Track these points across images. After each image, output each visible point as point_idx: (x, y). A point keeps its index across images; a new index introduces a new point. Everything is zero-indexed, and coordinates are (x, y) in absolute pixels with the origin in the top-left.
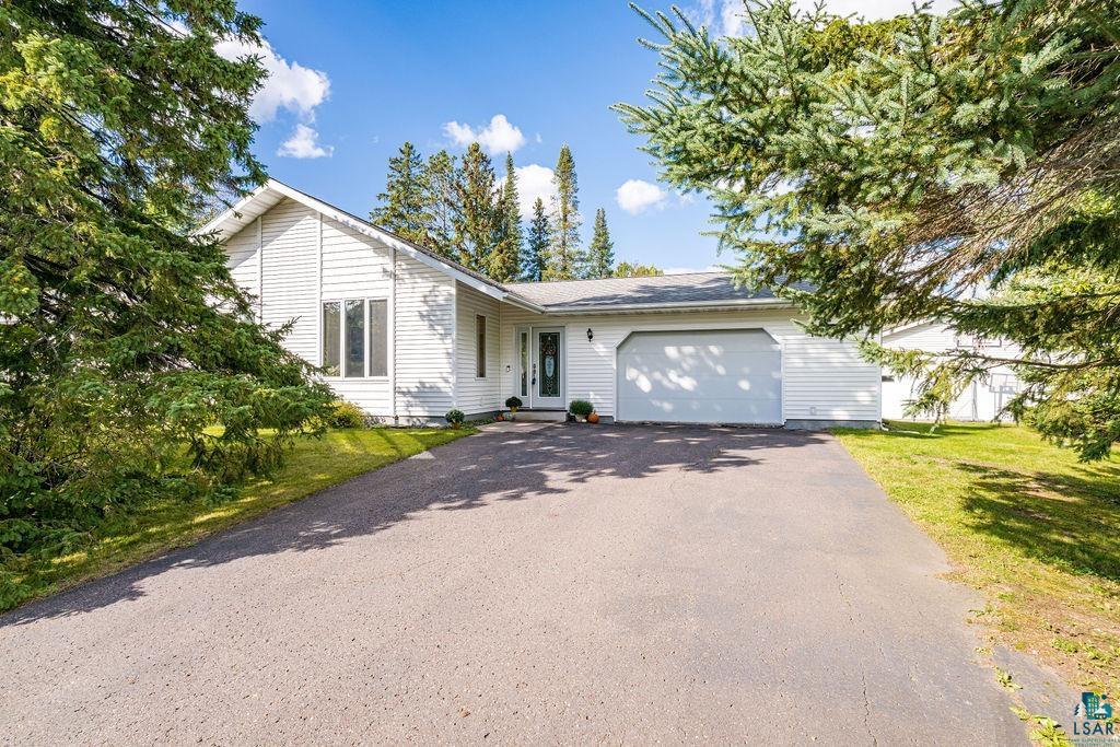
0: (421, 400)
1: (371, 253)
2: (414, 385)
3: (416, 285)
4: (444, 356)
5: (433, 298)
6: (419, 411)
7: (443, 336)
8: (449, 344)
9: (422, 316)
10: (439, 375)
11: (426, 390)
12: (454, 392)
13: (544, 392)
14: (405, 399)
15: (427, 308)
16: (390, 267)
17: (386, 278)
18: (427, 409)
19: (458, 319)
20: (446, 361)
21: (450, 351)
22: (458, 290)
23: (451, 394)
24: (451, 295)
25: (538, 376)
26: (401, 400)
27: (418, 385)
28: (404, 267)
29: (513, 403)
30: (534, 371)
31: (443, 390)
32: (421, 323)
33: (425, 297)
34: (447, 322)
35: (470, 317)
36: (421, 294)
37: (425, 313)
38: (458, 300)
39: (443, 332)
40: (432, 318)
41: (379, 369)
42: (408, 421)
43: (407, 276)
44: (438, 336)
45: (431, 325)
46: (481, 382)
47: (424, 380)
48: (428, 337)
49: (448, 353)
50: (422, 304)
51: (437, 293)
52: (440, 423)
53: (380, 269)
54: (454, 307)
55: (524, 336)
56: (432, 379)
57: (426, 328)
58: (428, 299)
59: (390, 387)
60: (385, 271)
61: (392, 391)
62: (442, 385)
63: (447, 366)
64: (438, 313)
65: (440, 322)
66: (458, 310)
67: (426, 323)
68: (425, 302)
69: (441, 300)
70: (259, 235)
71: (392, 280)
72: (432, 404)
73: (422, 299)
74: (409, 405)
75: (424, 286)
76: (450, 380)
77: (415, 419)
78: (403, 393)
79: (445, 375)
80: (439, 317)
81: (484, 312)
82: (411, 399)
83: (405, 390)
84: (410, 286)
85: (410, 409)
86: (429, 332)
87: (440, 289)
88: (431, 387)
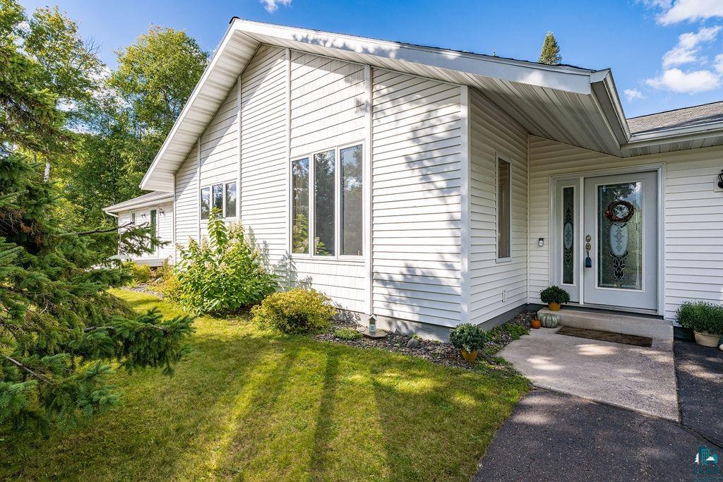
0: (409, 294)
1: (343, 84)
2: (396, 270)
3: (400, 116)
4: (444, 225)
5: (428, 131)
6: (404, 312)
7: (444, 193)
8: (455, 205)
9: (410, 162)
10: (436, 257)
11: (416, 280)
12: (463, 286)
13: (605, 281)
14: (385, 291)
15: (418, 149)
16: (366, 98)
17: (361, 114)
18: (417, 309)
19: (472, 162)
20: (448, 233)
21: (458, 216)
22: (472, 103)
23: (459, 291)
24: (458, 120)
25: (594, 255)
26: (380, 290)
27: (404, 271)
28: (385, 91)
29: (554, 297)
30: (588, 247)
31: (445, 282)
32: (409, 173)
33: (414, 131)
34: (451, 168)
35: (490, 160)
36: (408, 129)
37: (414, 157)
38: (472, 128)
39: (443, 184)
40: (427, 163)
41: (353, 246)
42: (390, 324)
43: (389, 105)
44: (436, 193)
45: (424, 176)
46: (505, 266)
47: (414, 264)
48: (420, 195)
49: (452, 221)
50: (409, 143)
51: (433, 122)
52: (438, 335)
53: (352, 103)
54: (465, 139)
55: (569, 194)
56: (428, 262)
57: (417, 180)
58: (421, 133)
59: (365, 272)
60: (359, 105)
61: (368, 279)
62: (442, 273)
63: (451, 241)
64: (436, 154)
65: (439, 168)
66: (472, 146)
67: (417, 173)
68: (415, 139)
69: (440, 132)
70: (239, 96)
71: (368, 116)
72: (426, 304)
73: (410, 135)
74: (390, 301)
75: (412, 113)
76: (457, 266)
77: (399, 323)
78: (383, 282)
79: (448, 258)
80: (438, 161)
81: (510, 156)
82: (394, 292)
83: (385, 277)
84: (392, 118)
85: (393, 307)
86: (420, 187)
87: (440, 113)
88: (424, 276)
